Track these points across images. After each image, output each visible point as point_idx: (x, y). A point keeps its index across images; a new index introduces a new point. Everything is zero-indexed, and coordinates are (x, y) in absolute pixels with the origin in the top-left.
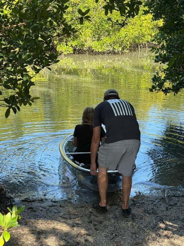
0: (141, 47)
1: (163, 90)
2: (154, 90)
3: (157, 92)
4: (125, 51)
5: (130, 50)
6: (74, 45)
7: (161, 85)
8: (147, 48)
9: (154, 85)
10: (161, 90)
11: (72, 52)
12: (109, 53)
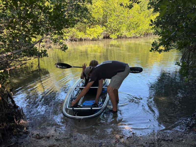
0: (149, 35)
1: (158, 51)
2: (152, 51)
3: (154, 52)
4: (142, 36)
5: (144, 36)
6: (117, 35)
7: (157, 48)
8: (153, 35)
9: (153, 47)
10: (157, 51)
11: (117, 38)
12: (134, 37)
